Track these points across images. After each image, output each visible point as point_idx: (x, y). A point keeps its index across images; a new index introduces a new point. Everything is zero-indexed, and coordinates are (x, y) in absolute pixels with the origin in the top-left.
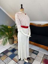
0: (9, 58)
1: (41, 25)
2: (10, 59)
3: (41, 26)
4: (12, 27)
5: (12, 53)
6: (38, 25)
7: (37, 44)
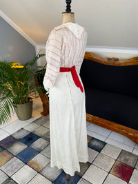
0: (17, 161)
1: (117, 60)
2: (19, 164)
3: (117, 63)
4: (27, 64)
5: (26, 146)
6: (109, 59)
7: (101, 120)
